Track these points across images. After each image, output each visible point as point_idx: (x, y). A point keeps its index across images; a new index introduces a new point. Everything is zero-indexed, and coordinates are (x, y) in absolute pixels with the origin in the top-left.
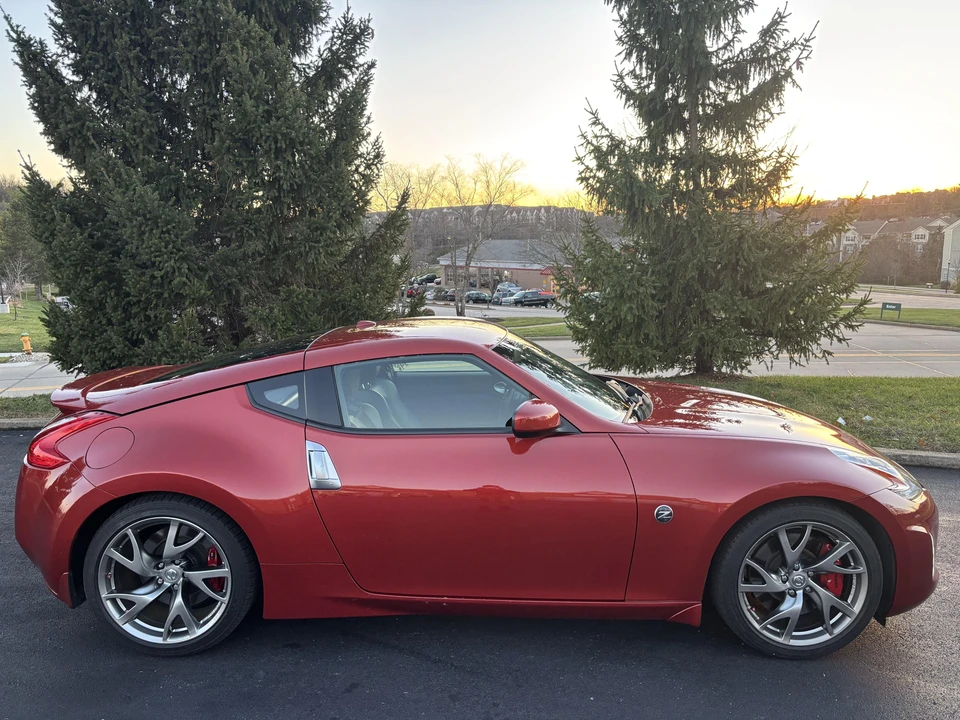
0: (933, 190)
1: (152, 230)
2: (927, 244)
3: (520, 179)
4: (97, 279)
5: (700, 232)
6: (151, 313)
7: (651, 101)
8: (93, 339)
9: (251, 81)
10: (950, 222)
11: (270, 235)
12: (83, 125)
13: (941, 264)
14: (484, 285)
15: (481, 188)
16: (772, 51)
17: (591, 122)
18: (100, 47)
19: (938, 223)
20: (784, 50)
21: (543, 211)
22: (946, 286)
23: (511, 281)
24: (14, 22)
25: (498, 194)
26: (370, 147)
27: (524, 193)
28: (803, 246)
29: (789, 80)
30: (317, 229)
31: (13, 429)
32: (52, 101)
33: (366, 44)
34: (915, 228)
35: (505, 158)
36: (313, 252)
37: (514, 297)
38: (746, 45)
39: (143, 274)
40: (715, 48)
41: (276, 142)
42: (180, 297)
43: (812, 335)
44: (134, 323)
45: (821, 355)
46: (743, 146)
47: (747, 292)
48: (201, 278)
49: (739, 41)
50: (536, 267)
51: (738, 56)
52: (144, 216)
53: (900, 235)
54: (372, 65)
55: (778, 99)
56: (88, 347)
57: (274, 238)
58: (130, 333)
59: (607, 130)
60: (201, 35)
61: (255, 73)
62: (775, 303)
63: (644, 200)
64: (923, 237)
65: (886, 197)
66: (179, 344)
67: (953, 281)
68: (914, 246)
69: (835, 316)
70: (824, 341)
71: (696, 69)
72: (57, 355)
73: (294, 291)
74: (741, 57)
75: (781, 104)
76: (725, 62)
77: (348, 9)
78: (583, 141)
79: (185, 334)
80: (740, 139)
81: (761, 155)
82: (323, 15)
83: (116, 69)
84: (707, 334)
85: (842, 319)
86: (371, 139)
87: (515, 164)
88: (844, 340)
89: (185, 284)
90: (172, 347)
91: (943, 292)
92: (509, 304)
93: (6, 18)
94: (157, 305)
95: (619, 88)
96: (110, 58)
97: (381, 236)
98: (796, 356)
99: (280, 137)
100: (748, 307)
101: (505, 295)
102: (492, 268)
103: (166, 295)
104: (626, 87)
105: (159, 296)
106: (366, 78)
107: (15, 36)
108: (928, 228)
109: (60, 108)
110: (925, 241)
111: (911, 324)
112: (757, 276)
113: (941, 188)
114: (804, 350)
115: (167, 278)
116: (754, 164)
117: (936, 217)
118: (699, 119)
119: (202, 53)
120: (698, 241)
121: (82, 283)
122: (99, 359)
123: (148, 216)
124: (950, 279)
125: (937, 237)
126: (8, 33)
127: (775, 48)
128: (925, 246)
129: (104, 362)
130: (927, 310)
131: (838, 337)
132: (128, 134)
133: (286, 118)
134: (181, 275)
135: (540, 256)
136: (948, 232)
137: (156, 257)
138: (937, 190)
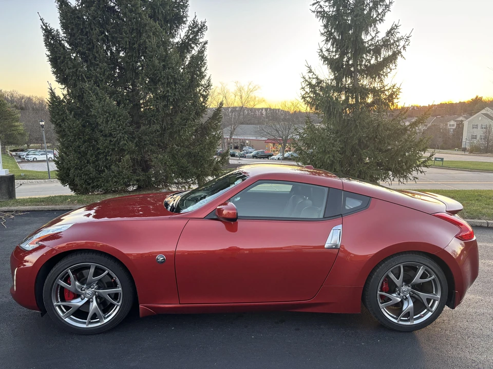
0: (458, 102)
1: (112, 119)
2: (455, 129)
3: (258, 94)
4: (85, 142)
5: (359, 123)
6: (109, 158)
7: (336, 63)
8: (81, 169)
9: (157, 52)
10: (467, 118)
11: (163, 122)
12: (77, 70)
13: (462, 139)
14: (236, 148)
15: (238, 98)
16: (392, 41)
17: (308, 71)
18: (84, 33)
19: (461, 118)
20: (397, 41)
21: (264, 110)
22: (464, 150)
23: (249, 146)
24: (45, 21)
25: (246, 102)
26: (206, 81)
27: (260, 102)
28: (405, 129)
29: (400, 55)
30: (184, 120)
31: (49, 210)
32: (62, 58)
33: (203, 33)
34: (450, 121)
35: (250, 84)
36: (182, 130)
37: (252, 154)
38: (380, 38)
39: (106, 140)
40: (367, 40)
41: (168, 79)
42: (123, 150)
43: (409, 170)
44: (100, 162)
45: (413, 179)
46: (378, 84)
47: (380, 150)
48: (133, 142)
49: (378, 37)
50: (264, 139)
51: (376, 43)
52: (109, 113)
53: (442, 125)
54: (206, 43)
55: (394, 63)
56: (79, 173)
57: (165, 124)
58: (98, 167)
59: (315, 75)
60: (133, 30)
61: (159, 47)
62: (393, 155)
63: (335, 108)
64: (453, 125)
65: (435, 105)
66: (122, 172)
67: (468, 147)
68: (449, 130)
69: (419, 161)
70: (414, 173)
71: (359, 49)
72: (61, 177)
73: (174, 148)
74: (377, 43)
75: (396, 66)
76: (370, 46)
77: (196, 16)
78: (303, 80)
79: (125, 167)
80: (377, 81)
81: (386, 88)
82: (185, 19)
83: (91, 44)
84: (363, 169)
85: (422, 163)
86: (207, 78)
87: (255, 87)
88: (423, 172)
89: (125, 144)
90: (119, 173)
91: (463, 153)
92: (249, 157)
93: (41, 19)
94: (111, 154)
95: (320, 55)
96: (89, 39)
97: (209, 123)
98: (401, 180)
99: (170, 77)
100: (381, 157)
101: (247, 153)
102: (240, 139)
103: (116, 149)
104: (324, 55)
105: (113, 150)
106: (203, 49)
107: (44, 27)
108: (456, 121)
109: (66, 62)
110: (454, 127)
111: (448, 168)
112: (385, 143)
113: (462, 101)
114: (405, 177)
115: (118, 142)
116: (383, 92)
117: (460, 115)
118: (359, 71)
119: (133, 38)
120: (358, 127)
121: (77, 143)
122: (83, 179)
123: (111, 113)
124: (467, 147)
125: (460, 126)
126: (42, 27)
127: (393, 40)
128: (454, 130)
129: (86, 180)
130: (456, 161)
131: (420, 171)
132: (98, 75)
133: (173, 68)
134: (124, 140)
135: (265, 133)
136: (466, 123)
137: (113, 132)
138: (460, 102)
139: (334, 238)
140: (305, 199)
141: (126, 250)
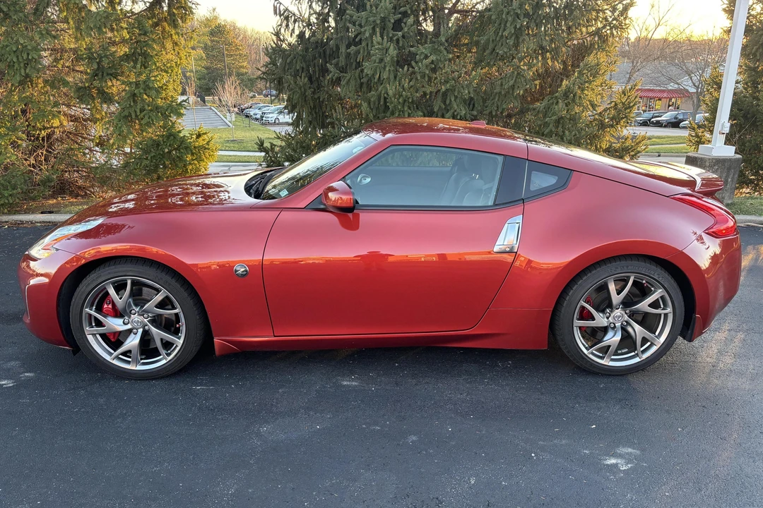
139: (508, 237)
140: (474, 178)
141: (188, 260)
